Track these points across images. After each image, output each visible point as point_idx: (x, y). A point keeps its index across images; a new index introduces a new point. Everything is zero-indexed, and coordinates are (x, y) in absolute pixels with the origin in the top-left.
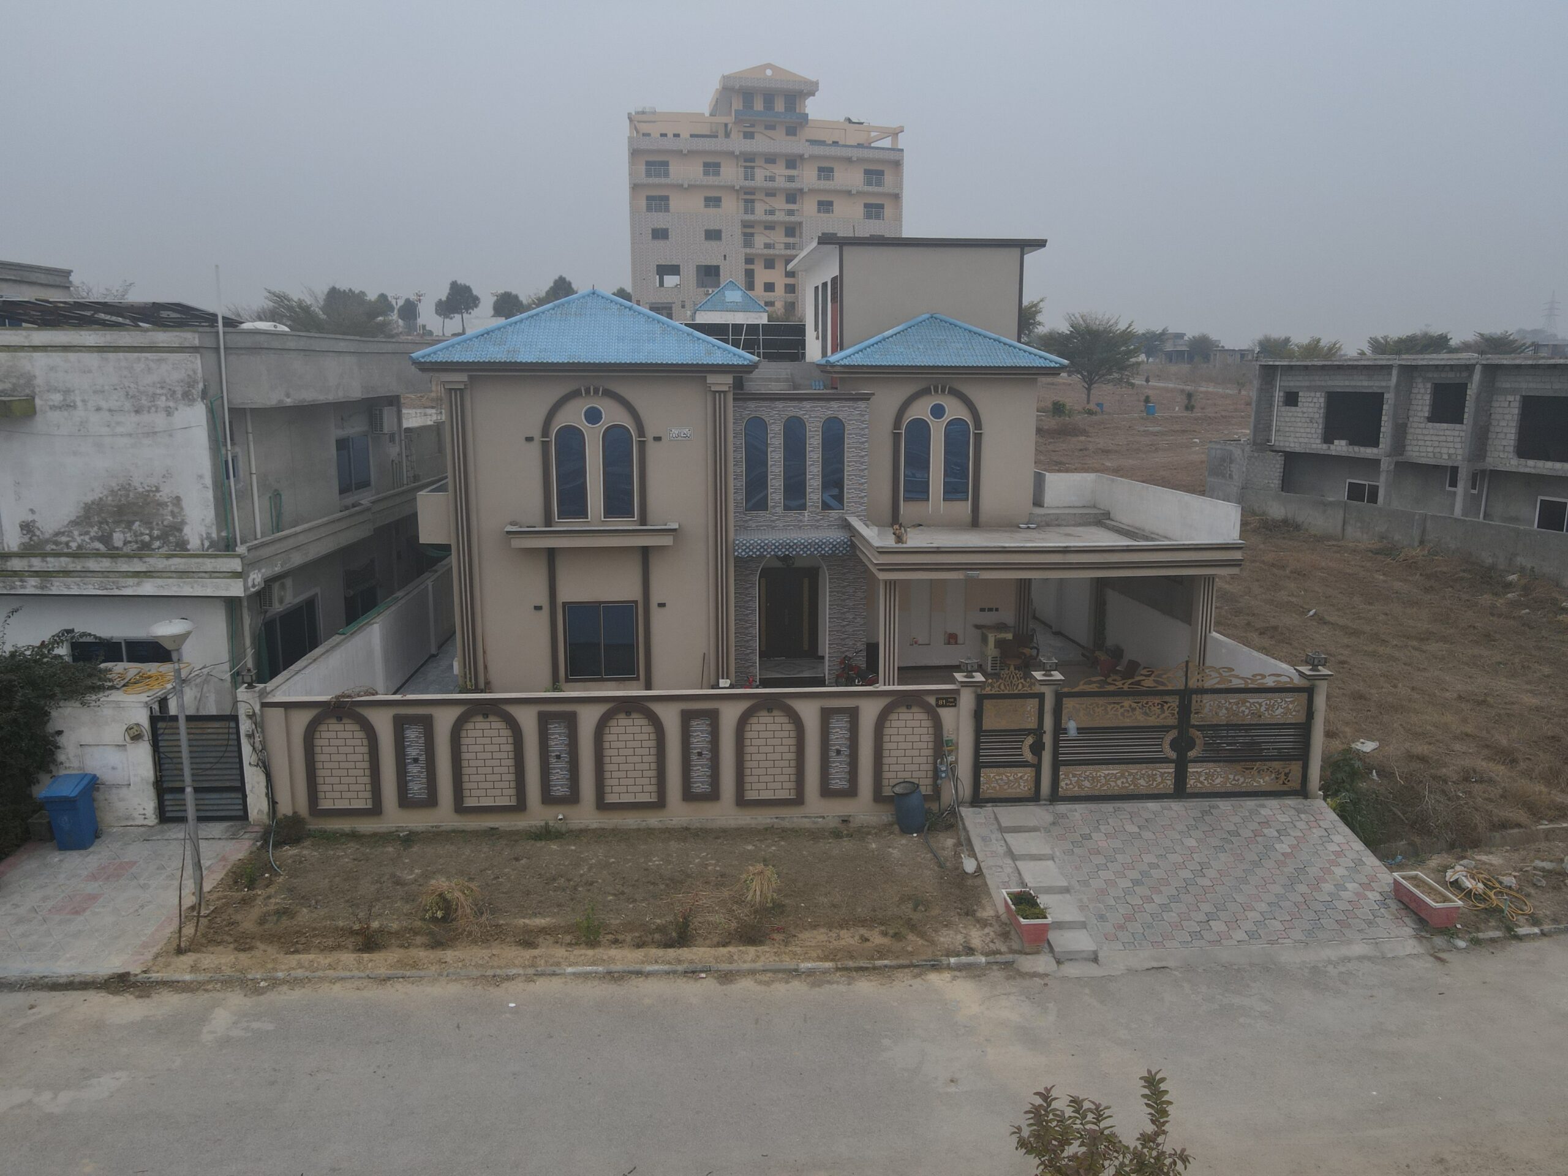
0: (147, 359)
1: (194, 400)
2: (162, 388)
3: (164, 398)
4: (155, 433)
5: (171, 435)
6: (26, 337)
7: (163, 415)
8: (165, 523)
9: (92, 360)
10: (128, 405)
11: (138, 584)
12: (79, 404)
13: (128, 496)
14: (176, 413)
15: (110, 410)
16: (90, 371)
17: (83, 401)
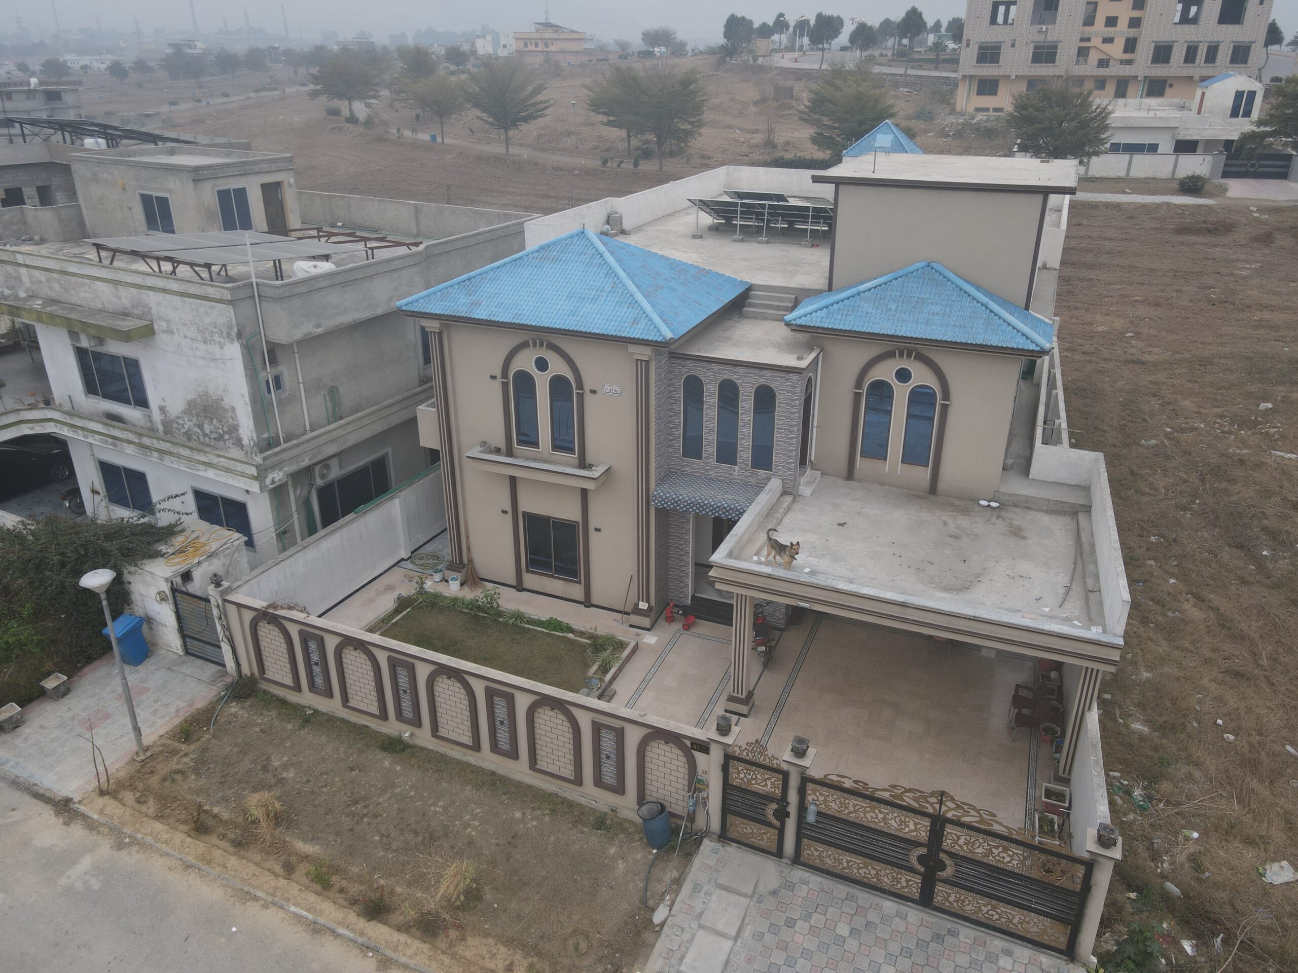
0: (205, 305)
1: (232, 339)
2: (216, 327)
3: (217, 335)
4: (216, 359)
5: (224, 363)
6: (143, 279)
7: (218, 347)
8: (229, 423)
9: (177, 300)
10: (199, 337)
11: (206, 470)
12: (175, 331)
13: (208, 400)
14: (225, 347)
15: (192, 339)
16: (177, 309)
17: (177, 329)
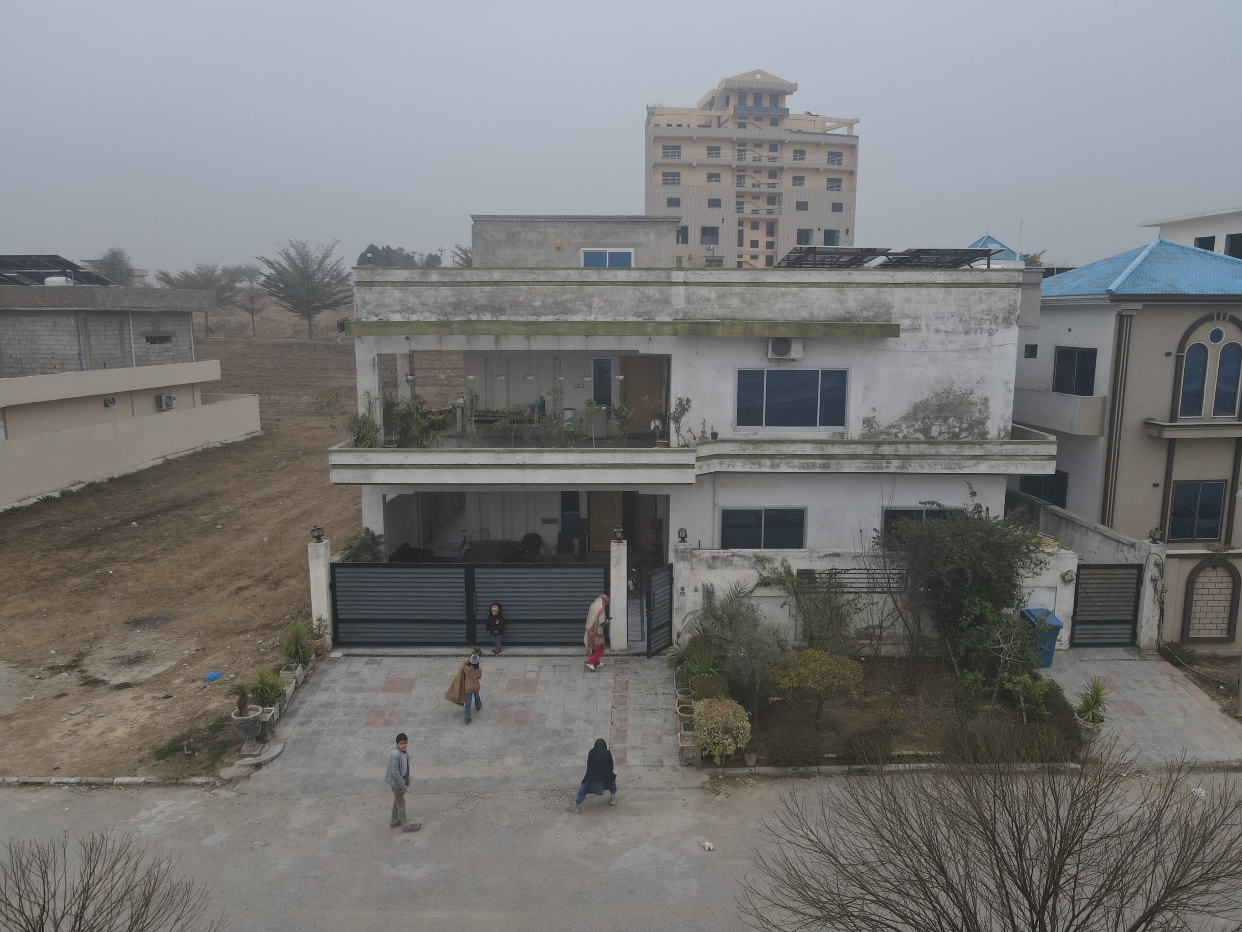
0: (981, 292)
1: (1011, 324)
2: (988, 314)
3: (988, 322)
4: (977, 349)
5: (989, 351)
6: (892, 277)
7: (985, 335)
8: (973, 419)
9: (939, 293)
10: (960, 328)
11: (976, 465)
12: (923, 327)
13: (948, 397)
14: (996, 333)
15: (946, 332)
16: (936, 302)
17: (927, 325)
